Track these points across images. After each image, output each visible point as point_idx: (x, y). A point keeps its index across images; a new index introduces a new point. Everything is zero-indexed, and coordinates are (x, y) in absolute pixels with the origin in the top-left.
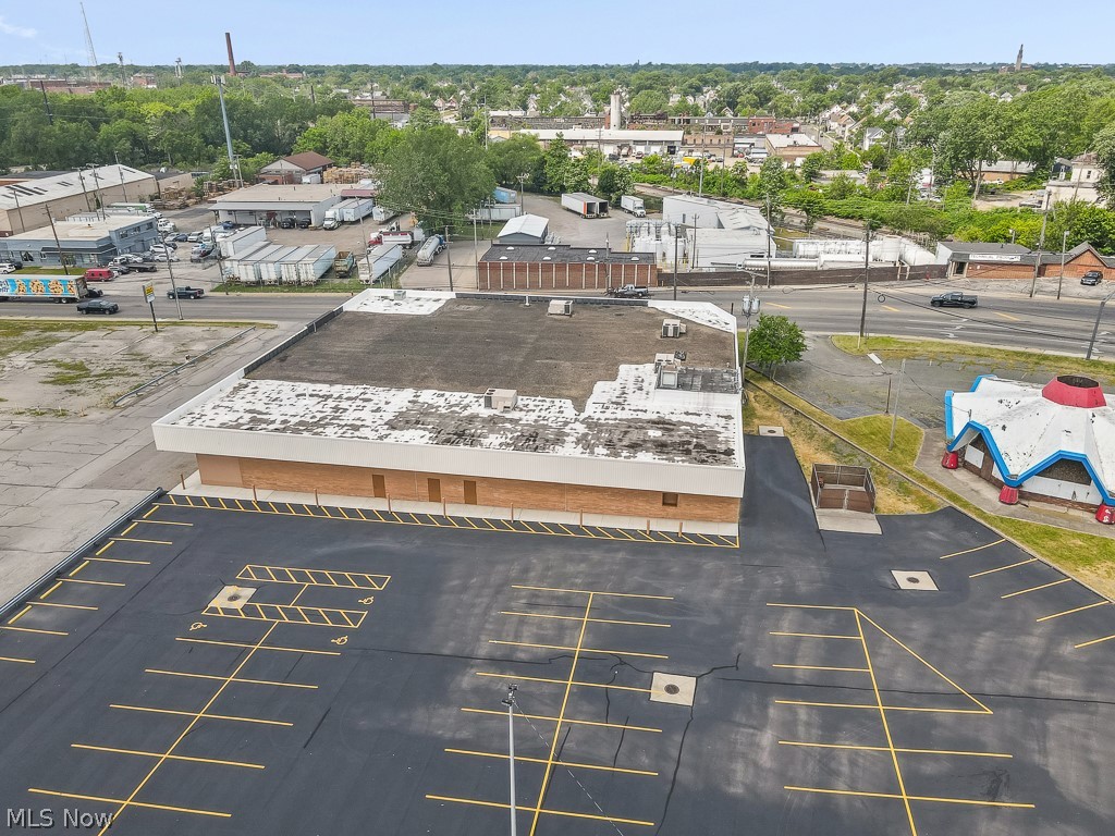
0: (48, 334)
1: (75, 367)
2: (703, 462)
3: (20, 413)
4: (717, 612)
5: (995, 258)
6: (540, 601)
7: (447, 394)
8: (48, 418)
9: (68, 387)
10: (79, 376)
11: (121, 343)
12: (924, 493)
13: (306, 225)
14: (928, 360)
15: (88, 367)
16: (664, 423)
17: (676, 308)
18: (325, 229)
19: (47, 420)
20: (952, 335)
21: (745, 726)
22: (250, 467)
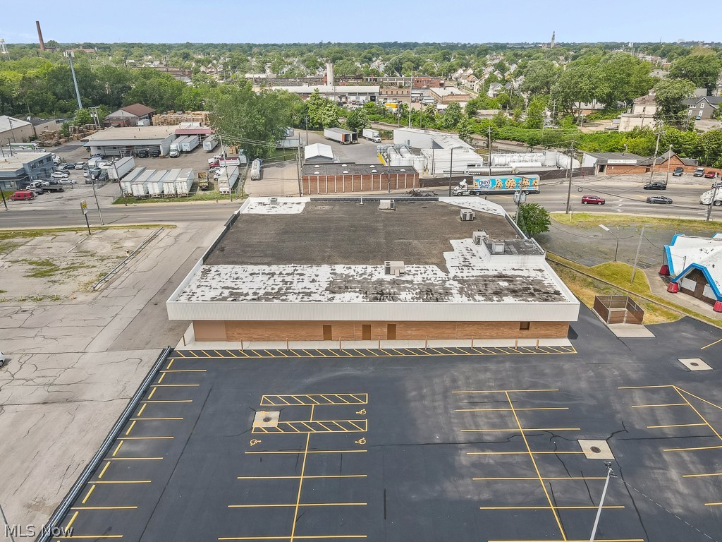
0: (7, 241)
1: (43, 264)
2: (546, 300)
3: (23, 300)
4: (592, 396)
5: (622, 162)
6: (476, 400)
7: (353, 267)
8: (47, 302)
9: (48, 279)
10: (51, 270)
11: (68, 244)
12: (665, 310)
13: (157, 154)
14: (615, 226)
15: (54, 263)
16: (504, 277)
17: (458, 201)
18: (171, 157)
19: (48, 303)
20: (619, 210)
21: (656, 468)
22: (232, 328)
